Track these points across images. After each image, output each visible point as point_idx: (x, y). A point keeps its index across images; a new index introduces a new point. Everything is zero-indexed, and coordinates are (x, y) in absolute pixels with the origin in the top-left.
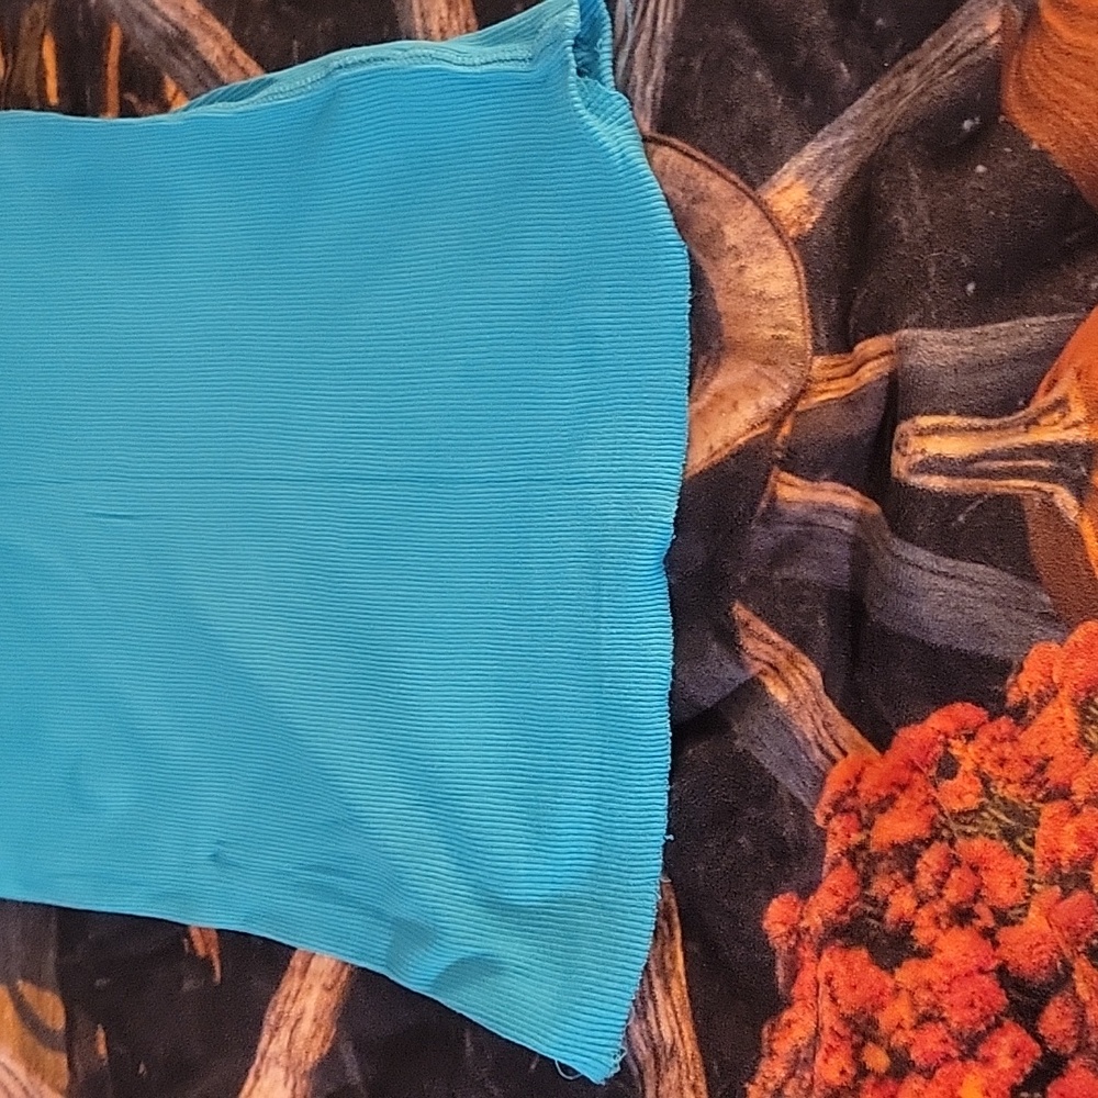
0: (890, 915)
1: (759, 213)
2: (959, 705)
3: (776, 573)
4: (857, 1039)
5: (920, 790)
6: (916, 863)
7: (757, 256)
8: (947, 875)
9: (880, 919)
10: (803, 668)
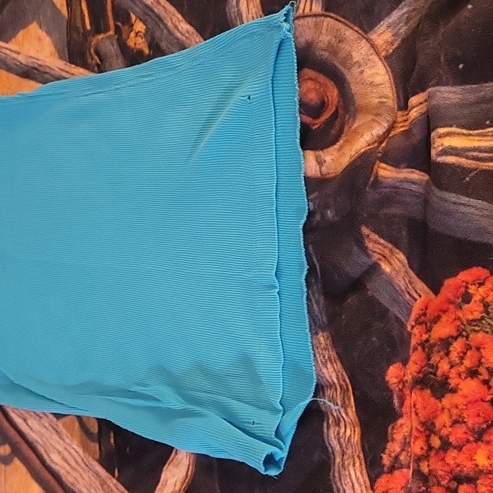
0: (439, 373)
1: (368, 45)
2: (475, 269)
3: (381, 212)
4: (427, 433)
5: (452, 313)
6: (450, 347)
7: (368, 65)
8: (465, 354)
9: (435, 374)
10: (397, 255)
